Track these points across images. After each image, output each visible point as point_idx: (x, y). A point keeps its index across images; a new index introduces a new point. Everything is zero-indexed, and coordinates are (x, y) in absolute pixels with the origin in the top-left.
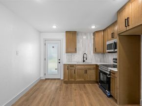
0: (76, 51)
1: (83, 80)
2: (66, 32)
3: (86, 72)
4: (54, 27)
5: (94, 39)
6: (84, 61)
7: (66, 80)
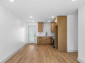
0: (42, 31)
1: (45, 43)
2: (38, 23)
3: (47, 40)
4: (33, 21)
5: (51, 25)
6: (46, 35)
7: (38, 43)
